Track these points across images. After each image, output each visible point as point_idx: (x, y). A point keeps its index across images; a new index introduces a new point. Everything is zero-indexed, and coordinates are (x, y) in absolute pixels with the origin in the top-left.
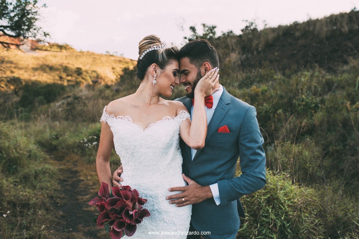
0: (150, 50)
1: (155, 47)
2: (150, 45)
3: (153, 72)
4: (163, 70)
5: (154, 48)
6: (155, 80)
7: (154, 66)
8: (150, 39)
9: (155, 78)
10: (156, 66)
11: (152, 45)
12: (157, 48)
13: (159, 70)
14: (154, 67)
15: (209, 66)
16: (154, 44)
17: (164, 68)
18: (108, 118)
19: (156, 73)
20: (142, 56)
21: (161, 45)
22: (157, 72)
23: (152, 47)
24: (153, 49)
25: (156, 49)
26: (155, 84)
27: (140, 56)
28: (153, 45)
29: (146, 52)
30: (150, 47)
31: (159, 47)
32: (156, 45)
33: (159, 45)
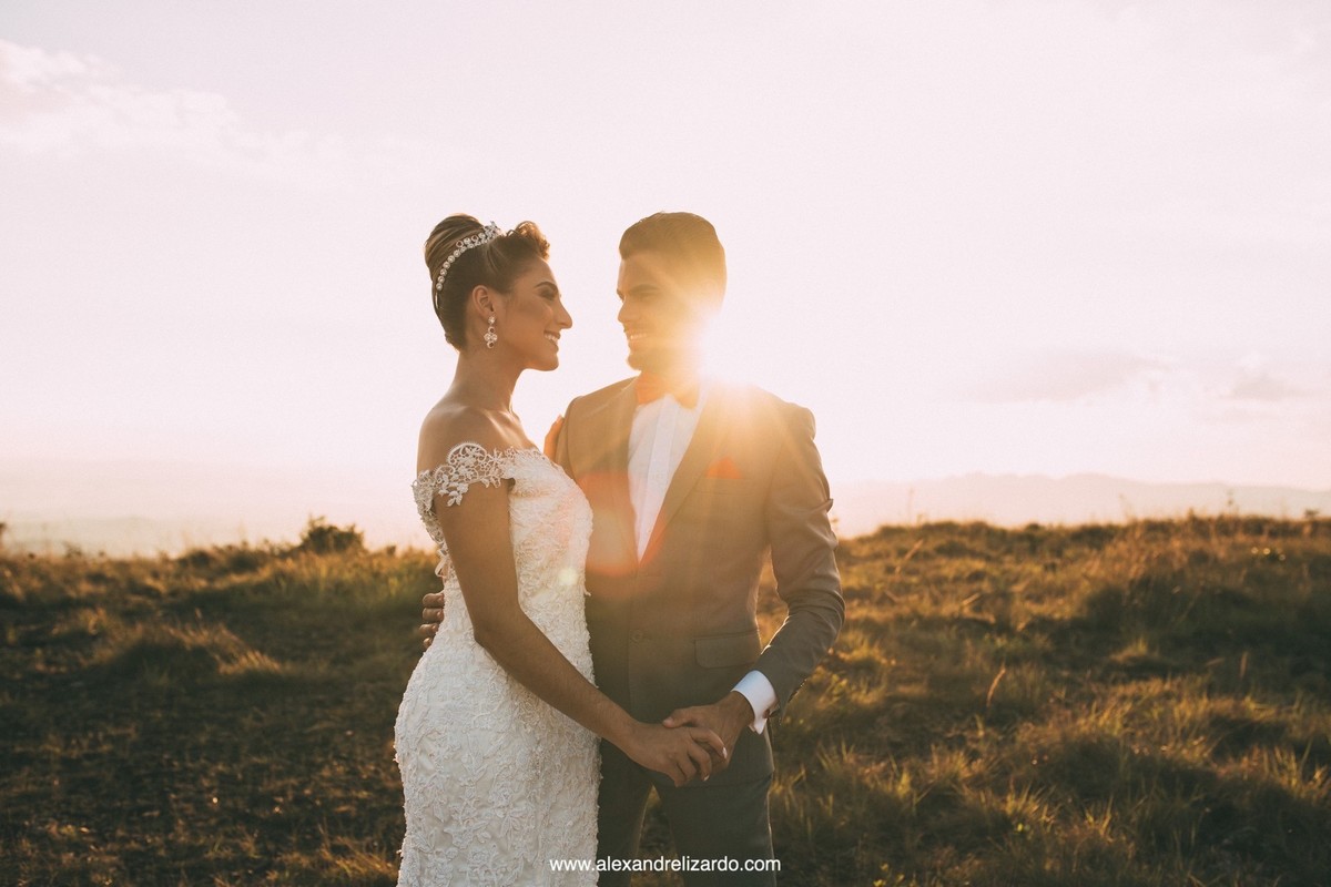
0: (457, 253)
1: (467, 241)
2: (452, 243)
5: (466, 246)
6: (492, 330)
7: (480, 291)
8: (448, 228)
9: (490, 328)
10: (485, 293)
11: (457, 241)
12: (474, 243)
13: (497, 301)
14: (480, 295)
16: (463, 237)
18: (501, 466)
19: (492, 310)
20: (441, 280)
21: (485, 232)
22: (494, 305)
23: (460, 244)
24: (463, 249)
25: (471, 246)
26: (491, 345)
27: (435, 282)
28: (462, 240)
29: (446, 265)
30: (455, 248)
31: (480, 240)
32: (469, 237)
33: (477, 234)
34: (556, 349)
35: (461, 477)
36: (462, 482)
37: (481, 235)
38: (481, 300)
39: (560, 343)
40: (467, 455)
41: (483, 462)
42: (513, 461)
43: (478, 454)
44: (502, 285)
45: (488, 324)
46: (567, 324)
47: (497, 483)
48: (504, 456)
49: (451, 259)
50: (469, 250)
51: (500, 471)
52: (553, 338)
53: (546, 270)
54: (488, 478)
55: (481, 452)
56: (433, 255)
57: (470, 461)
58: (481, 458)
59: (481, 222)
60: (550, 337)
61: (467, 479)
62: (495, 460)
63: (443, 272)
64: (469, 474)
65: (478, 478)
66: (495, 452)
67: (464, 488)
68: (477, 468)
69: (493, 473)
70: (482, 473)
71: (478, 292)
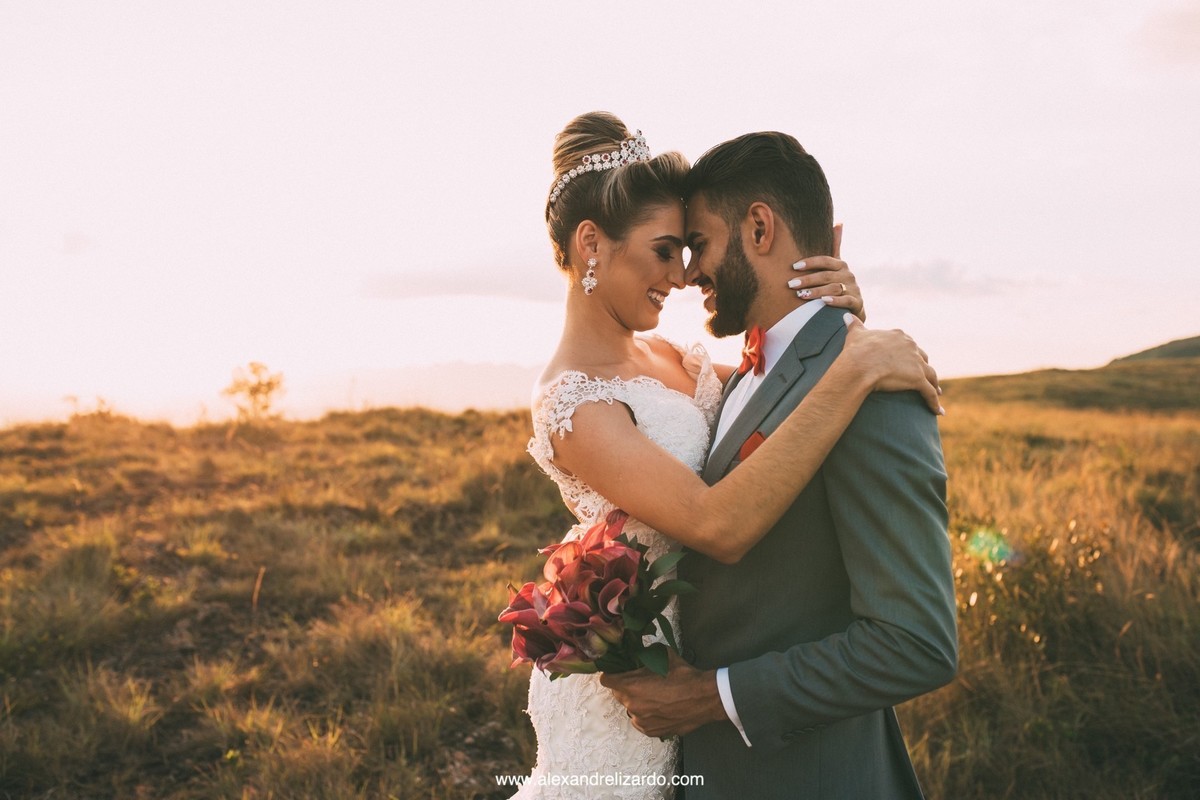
0: (581, 169)
1: (596, 158)
2: (579, 154)
3: (584, 249)
4: (619, 244)
5: (593, 163)
6: (591, 275)
7: (587, 228)
8: (582, 132)
9: (590, 271)
10: (592, 230)
11: (585, 153)
12: (602, 162)
13: (604, 245)
14: (586, 231)
15: (768, 216)
16: (595, 150)
17: (623, 235)
19: (595, 251)
21: (620, 150)
22: (597, 248)
23: (587, 160)
24: (589, 168)
25: (598, 167)
26: (590, 291)
28: (591, 155)
30: (580, 163)
31: (612, 160)
32: (600, 153)
33: (610, 152)
34: (660, 308)
37: (615, 154)
38: (587, 237)
39: (666, 303)
50: (593, 172)
52: (659, 297)
55: (583, 377)
60: (654, 295)
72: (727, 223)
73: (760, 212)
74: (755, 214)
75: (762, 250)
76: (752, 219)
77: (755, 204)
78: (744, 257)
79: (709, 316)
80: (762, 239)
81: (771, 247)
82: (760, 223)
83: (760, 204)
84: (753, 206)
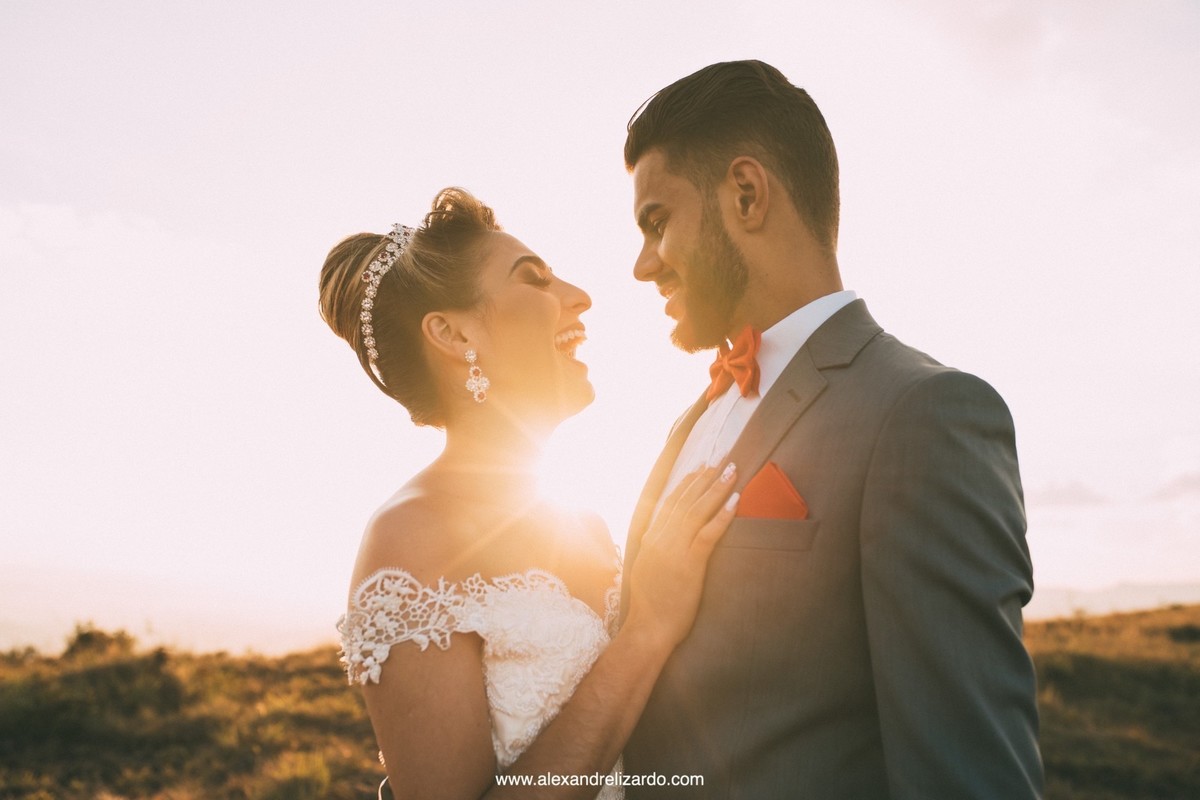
0: (371, 291)
1: (376, 266)
2: (356, 280)
5: (377, 273)
7: (434, 323)
8: (338, 266)
10: (442, 320)
11: (360, 274)
12: (385, 263)
13: (466, 324)
14: (436, 328)
16: (366, 263)
18: (452, 610)
19: (465, 340)
20: (369, 342)
21: (392, 241)
22: (465, 334)
23: (367, 276)
24: (377, 280)
25: (384, 270)
26: (481, 396)
28: (367, 268)
29: (366, 317)
30: (362, 285)
31: (392, 254)
32: (374, 258)
33: (383, 250)
35: (379, 632)
36: (379, 641)
37: (390, 247)
38: (441, 333)
40: (388, 593)
41: (415, 603)
42: (480, 600)
43: (406, 591)
44: (461, 298)
45: (467, 364)
46: (583, 303)
47: (443, 641)
48: (459, 591)
49: (367, 304)
50: (385, 279)
51: (451, 619)
53: (511, 243)
54: (426, 633)
55: (412, 586)
56: (338, 314)
57: (394, 604)
58: (412, 597)
59: (376, 232)
61: (388, 637)
62: (440, 599)
63: (368, 330)
64: (391, 627)
65: (407, 635)
66: (442, 584)
67: (382, 652)
68: (405, 616)
69: (437, 624)
70: (413, 625)
71: (432, 326)
72: (697, 186)
73: (747, 171)
74: (738, 174)
75: (751, 224)
76: (733, 182)
77: (738, 160)
78: (725, 235)
79: (672, 323)
80: (751, 208)
81: (764, 219)
82: (748, 187)
83: (747, 158)
84: (734, 163)
